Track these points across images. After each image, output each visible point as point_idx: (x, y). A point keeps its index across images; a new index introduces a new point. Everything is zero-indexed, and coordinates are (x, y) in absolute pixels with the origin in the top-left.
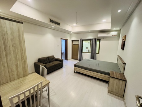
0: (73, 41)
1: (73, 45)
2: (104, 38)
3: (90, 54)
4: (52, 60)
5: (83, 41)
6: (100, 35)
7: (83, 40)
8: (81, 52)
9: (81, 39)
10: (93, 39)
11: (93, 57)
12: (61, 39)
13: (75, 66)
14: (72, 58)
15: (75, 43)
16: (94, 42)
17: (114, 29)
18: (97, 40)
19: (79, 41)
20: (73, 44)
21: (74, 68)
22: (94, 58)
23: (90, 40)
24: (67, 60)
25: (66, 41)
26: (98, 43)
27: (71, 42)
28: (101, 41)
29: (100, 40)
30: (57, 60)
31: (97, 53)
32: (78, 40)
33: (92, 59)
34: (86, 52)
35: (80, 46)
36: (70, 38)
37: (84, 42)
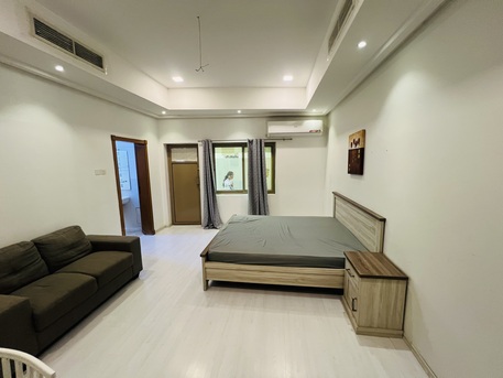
0: (169, 147)
1: (171, 165)
2: (286, 138)
3: (246, 197)
4: (71, 253)
5: (216, 149)
6: (276, 129)
7: (215, 145)
8: (212, 192)
9: (206, 143)
10: (251, 142)
11: (258, 205)
12: (114, 139)
13: (208, 257)
14: (175, 222)
15: (180, 157)
16: (255, 152)
17: (314, 112)
18: (267, 145)
19: (201, 149)
20: (173, 160)
21: (205, 269)
22: (262, 210)
23: (243, 145)
24: (153, 233)
25: (140, 147)
26: (268, 155)
27: (162, 152)
28: (278, 150)
29: (272, 146)
30: (100, 245)
31: (269, 192)
32: (196, 146)
33: (254, 213)
34: (228, 189)
35: (205, 167)
36: (159, 135)
37: (219, 153)
